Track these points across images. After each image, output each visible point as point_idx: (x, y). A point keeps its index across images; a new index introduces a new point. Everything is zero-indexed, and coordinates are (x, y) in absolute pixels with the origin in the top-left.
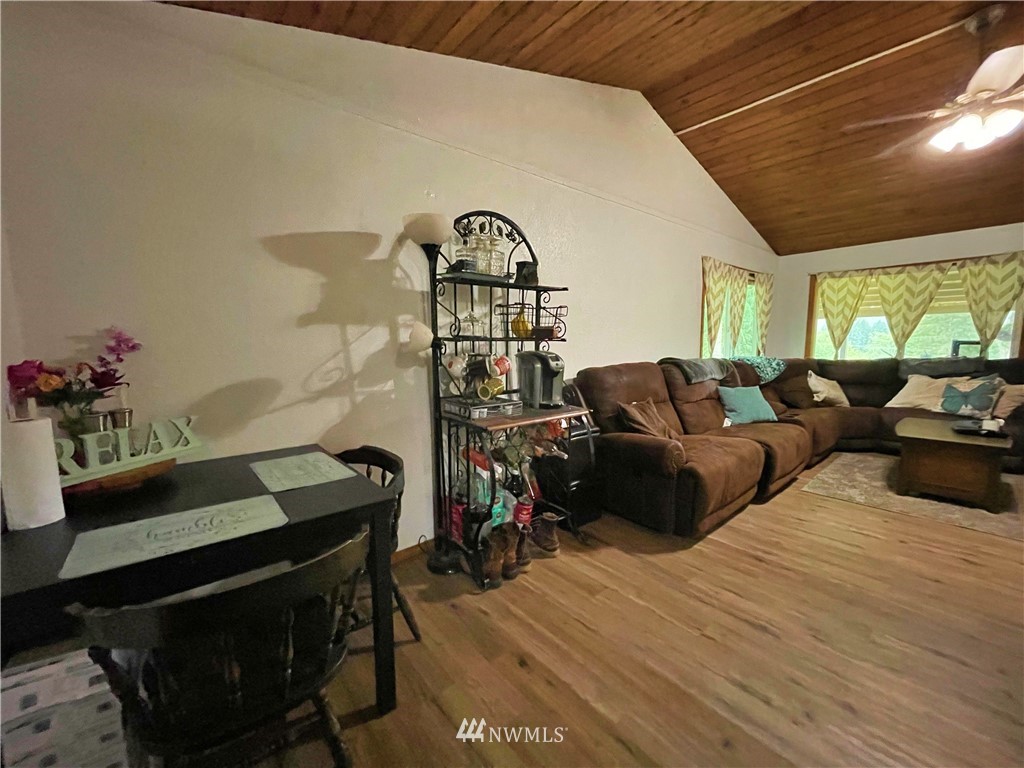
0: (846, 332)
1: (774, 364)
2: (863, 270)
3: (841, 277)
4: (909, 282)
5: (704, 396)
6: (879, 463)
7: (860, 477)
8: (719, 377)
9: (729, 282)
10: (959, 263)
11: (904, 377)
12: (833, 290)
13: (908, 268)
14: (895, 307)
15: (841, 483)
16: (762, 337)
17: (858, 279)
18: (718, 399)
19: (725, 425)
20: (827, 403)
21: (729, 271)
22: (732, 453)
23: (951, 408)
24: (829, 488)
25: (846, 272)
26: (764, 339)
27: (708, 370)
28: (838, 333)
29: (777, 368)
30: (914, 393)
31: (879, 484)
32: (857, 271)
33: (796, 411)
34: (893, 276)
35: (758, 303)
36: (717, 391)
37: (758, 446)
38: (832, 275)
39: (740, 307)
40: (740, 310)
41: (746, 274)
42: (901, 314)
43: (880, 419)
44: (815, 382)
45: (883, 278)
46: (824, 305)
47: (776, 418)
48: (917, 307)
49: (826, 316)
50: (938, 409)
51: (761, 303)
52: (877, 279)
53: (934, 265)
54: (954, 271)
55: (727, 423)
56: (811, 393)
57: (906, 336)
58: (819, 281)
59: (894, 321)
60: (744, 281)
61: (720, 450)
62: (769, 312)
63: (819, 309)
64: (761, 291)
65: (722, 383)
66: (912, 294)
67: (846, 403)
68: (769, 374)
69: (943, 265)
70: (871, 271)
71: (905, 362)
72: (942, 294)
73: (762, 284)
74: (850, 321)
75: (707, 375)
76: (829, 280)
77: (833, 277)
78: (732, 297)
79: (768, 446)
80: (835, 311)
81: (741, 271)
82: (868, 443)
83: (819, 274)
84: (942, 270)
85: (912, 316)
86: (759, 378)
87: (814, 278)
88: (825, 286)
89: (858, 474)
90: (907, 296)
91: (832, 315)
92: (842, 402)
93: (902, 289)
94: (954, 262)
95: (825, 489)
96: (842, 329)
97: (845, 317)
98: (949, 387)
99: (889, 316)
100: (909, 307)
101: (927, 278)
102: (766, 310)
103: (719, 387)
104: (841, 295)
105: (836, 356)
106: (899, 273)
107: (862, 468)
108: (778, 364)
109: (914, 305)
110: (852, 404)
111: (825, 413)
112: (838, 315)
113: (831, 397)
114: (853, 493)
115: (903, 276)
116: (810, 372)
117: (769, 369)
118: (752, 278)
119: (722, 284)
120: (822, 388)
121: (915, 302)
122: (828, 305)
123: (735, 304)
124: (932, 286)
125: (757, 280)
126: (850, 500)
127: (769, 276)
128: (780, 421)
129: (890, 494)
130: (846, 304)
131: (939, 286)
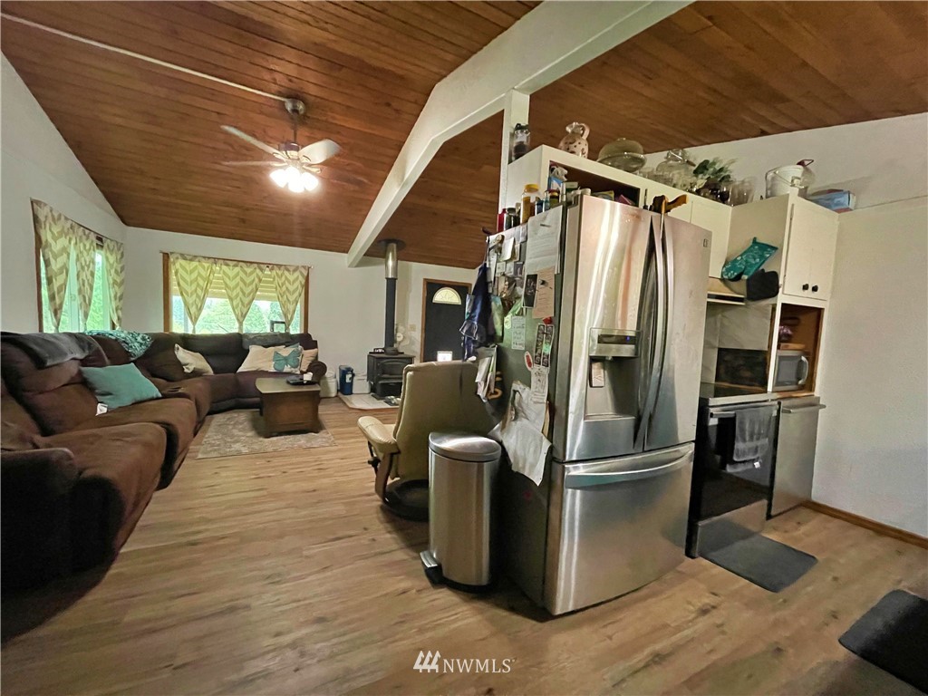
0: (200, 310)
1: (139, 339)
2: (209, 258)
3: (191, 260)
4: (242, 274)
5: (65, 381)
6: (243, 417)
7: (236, 432)
8: (80, 355)
9: (73, 242)
10: (270, 266)
11: (246, 348)
12: (186, 271)
13: (241, 263)
14: (235, 294)
15: (226, 442)
16: (117, 310)
17: (206, 265)
18: (83, 383)
19: (99, 412)
20: (197, 373)
21: (72, 227)
22: (134, 443)
23: (280, 368)
24: (219, 450)
25: (196, 257)
26: (120, 312)
27: (64, 347)
28: (193, 310)
29: (143, 342)
30: (256, 359)
31: (250, 434)
32: (204, 257)
33: (176, 385)
34: (231, 268)
35: (109, 272)
36: (80, 373)
37: (158, 426)
38: (183, 257)
39: (89, 273)
40: (89, 277)
41: (93, 236)
42: (238, 298)
43: (237, 381)
44: (182, 354)
45: (224, 267)
46: (179, 284)
47: (160, 395)
48: (249, 294)
49: (182, 294)
50: (272, 370)
51: (113, 271)
52: (221, 268)
53: (256, 265)
54: (267, 272)
55: (101, 409)
56: (180, 365)
57: (244, 316)
58: (172, 260)
59: (235, 303)
60: (91, 244)
61: (118, 443)
62: (122, 282)
63: (174, 287)
64: (112, 259)
65: (84, 362)
66: (245, 283)
67: (211, 372)
68: (138, 349)
69: (262, 266)
70: (216, 260)
71: (246, 336)
72: (262, 287)
73: (111, 251)
74: (203, 301)
75: (66, 354)
76: (183, 262)
77: (185, 259)
78: (78, 259)
79: (168, 424)
80: (190, 289)
81: (87, 232)
82: (231, 403)
83: (172, 253)
84: (262, 270)
85: (246, 300)
86: (128, 354)
87: (166, 256)
88: (178, 266)
89: (234, 431)
90: (241, 284)
91: (187, 293)
92: (207, 372)
93: (238, 279)
94: (268, 265)
95: (215, 450)
96: (197, 306)
97: (198, 296)
98: (276, 353)
99: (231, 299)
100: (244, 294)
101: (253, 274)
102: (118, 281)
103: (83, 369)
104: (194, 275)
105: (194, 330)
106: (236, 266)
107: (235, 424)
108: (143, 339)
109: (247, 293)
110: (215, 372)
111: (198, 384)
112: (192, 294)
113: (200, 367)
114: (237, 446)
115: (237, 269)
116: (176, 345)
117: (136, 344)
118: (99, 243)
119: (63, 242)
120: (190, 360)
121: (247, 290)
122: (182, 283)
123: (83, 268)
124: (257, 280)
125: (105, 245)
126: (239, 453)
127: (120, 246)
128: (165, 397)
129: (261, 439)
130: (198, 285)
131: (260, 280)
